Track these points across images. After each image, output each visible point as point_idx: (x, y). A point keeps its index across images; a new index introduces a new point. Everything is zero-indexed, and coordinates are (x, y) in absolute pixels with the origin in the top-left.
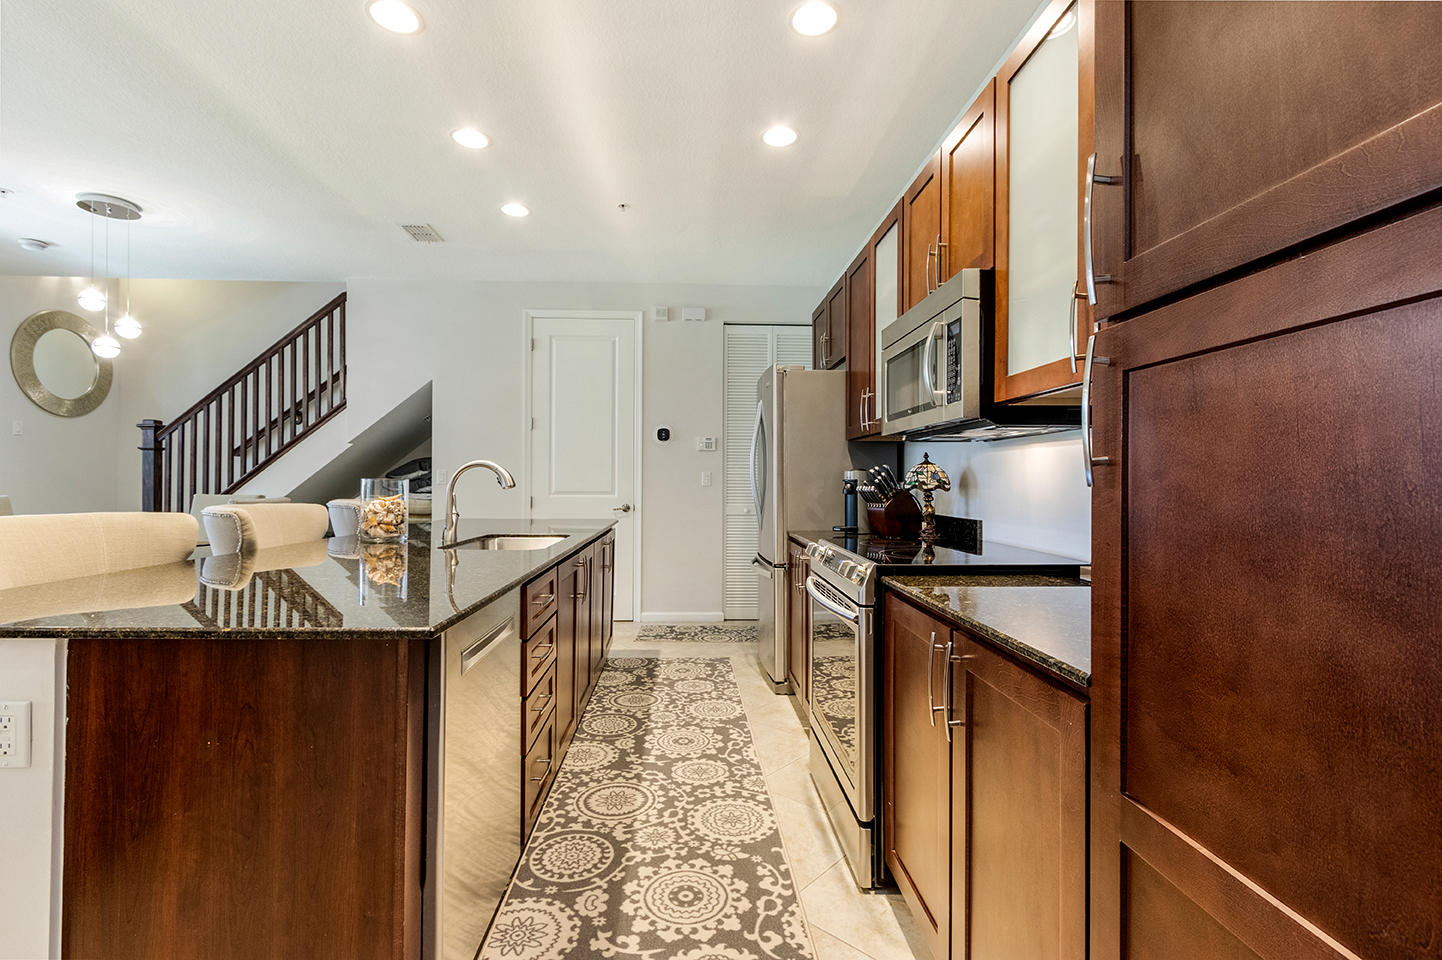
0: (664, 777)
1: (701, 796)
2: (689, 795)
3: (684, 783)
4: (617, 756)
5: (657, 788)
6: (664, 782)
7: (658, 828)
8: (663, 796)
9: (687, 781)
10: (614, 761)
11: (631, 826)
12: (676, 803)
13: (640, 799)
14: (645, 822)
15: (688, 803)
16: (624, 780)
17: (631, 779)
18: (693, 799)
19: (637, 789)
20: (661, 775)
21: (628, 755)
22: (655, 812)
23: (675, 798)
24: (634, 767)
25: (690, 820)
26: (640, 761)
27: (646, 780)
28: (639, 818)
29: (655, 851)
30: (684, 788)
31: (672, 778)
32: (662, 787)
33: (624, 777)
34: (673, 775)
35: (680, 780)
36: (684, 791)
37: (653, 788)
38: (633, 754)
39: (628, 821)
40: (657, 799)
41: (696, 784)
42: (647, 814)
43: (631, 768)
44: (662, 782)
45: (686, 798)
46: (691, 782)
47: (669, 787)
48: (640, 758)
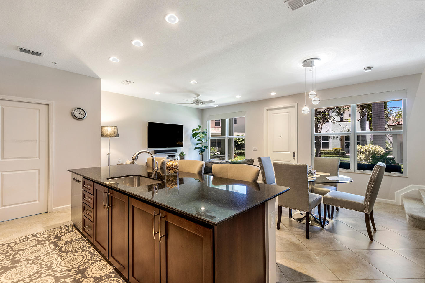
0: (57, 275)
1: (36, 275)
2: (42, 273)
3: (46, 277)
4: (87, 275)
5: (58, 270)
6: (56, 273)
7: (51, 260)
8: (54, 269)
9: (45, 278)
10: (86, 272)
11: (61, 257)
12: (47, 268)
13: (63, 264)
14: (57, 259)
15: (42, 270)
16: (75, 267)
17: (72, 269)
18: (40, 273)
19: (67, 266)
20: (59, 275)
21: (82, 277)
22: (54, 263)
23: (48, 270)
24: (74, 274)
25: (39, 266)
26: (73, 277)
27: (65, 271)
28: (60, 260)
29: (49, 255)
30: (45, 275)
31: (53, 276)
32: (56, 271)
33: (76, 268)
34: (53, 278)
35: (48, 277)
36: (44, 274)
37: (60, 269)
38: (80, 279)
39: (63, 258)
40: (56, 267)
41: (39, 279)
42: (57, 261)
43: (75, 272)
44: (57, 273)
45: (43, 272)
46: (42, 279)
47: (52, 273)
48: (75, 279)
